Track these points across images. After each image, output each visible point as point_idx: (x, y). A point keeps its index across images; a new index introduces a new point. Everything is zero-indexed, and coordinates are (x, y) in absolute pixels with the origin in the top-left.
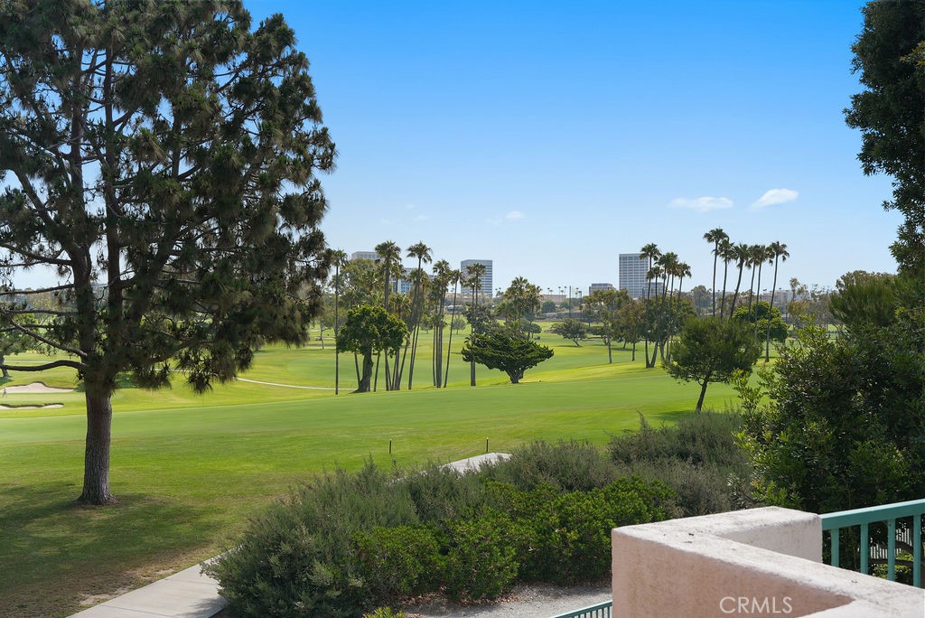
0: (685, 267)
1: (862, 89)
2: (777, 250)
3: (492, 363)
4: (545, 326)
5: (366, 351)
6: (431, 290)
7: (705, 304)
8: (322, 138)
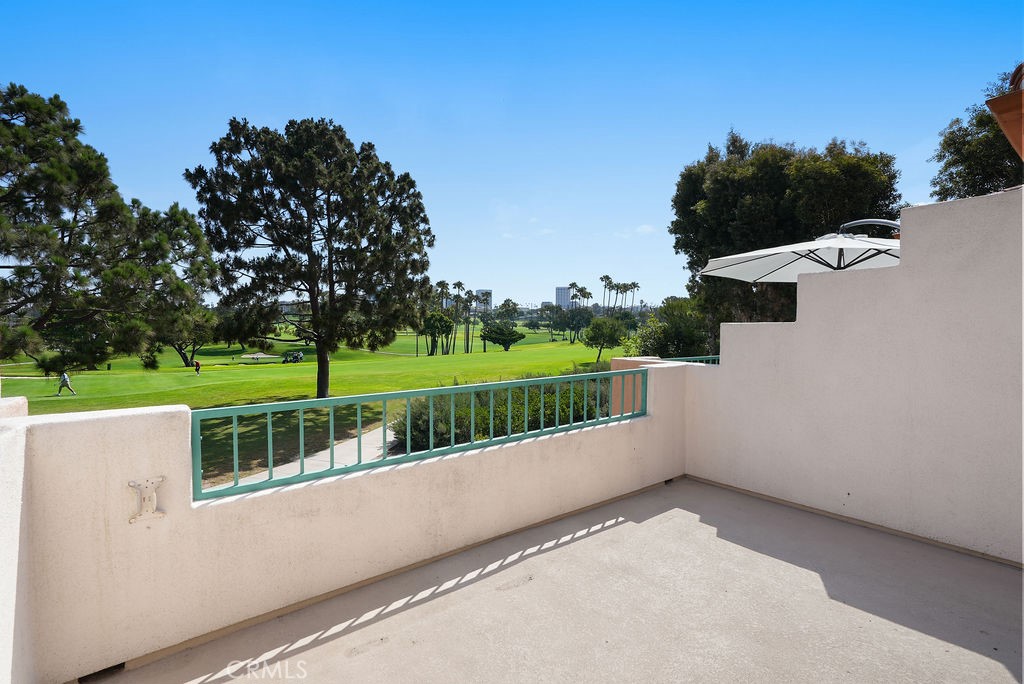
0: (590, 294)
1: (675, 218)
2: (634, 285)
3: (495, 341)
4: (519, 323)
5: (433, 335)
6: (463, 304)
7: (598, 312)
8: (428, 232)
